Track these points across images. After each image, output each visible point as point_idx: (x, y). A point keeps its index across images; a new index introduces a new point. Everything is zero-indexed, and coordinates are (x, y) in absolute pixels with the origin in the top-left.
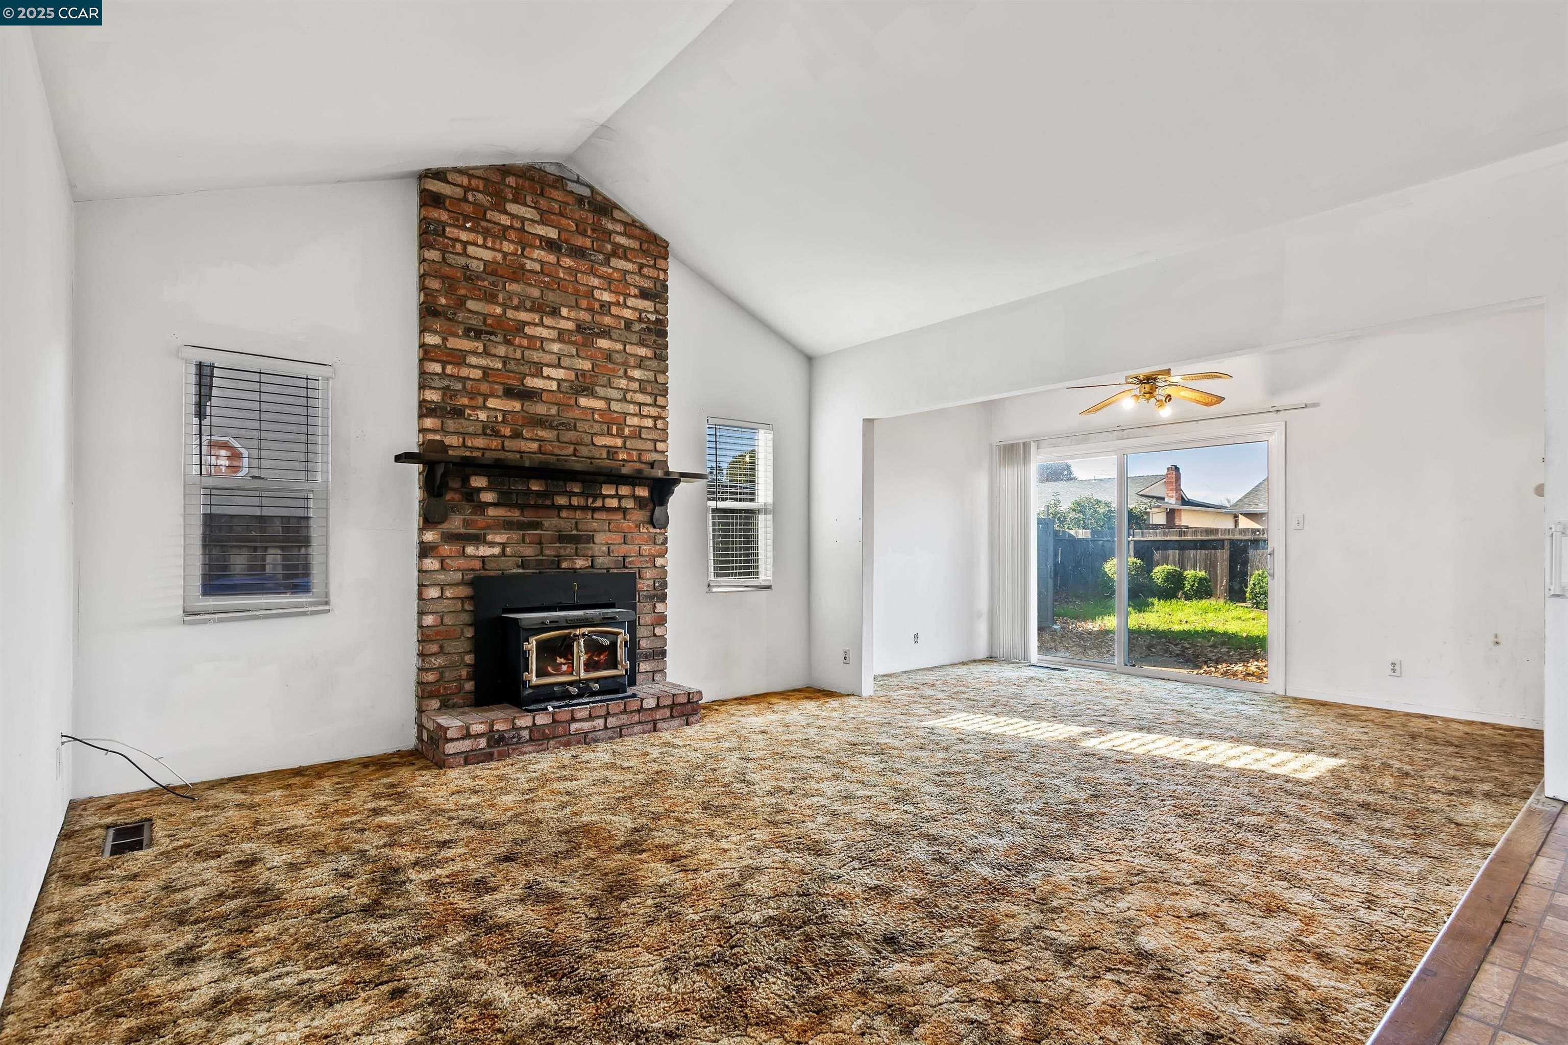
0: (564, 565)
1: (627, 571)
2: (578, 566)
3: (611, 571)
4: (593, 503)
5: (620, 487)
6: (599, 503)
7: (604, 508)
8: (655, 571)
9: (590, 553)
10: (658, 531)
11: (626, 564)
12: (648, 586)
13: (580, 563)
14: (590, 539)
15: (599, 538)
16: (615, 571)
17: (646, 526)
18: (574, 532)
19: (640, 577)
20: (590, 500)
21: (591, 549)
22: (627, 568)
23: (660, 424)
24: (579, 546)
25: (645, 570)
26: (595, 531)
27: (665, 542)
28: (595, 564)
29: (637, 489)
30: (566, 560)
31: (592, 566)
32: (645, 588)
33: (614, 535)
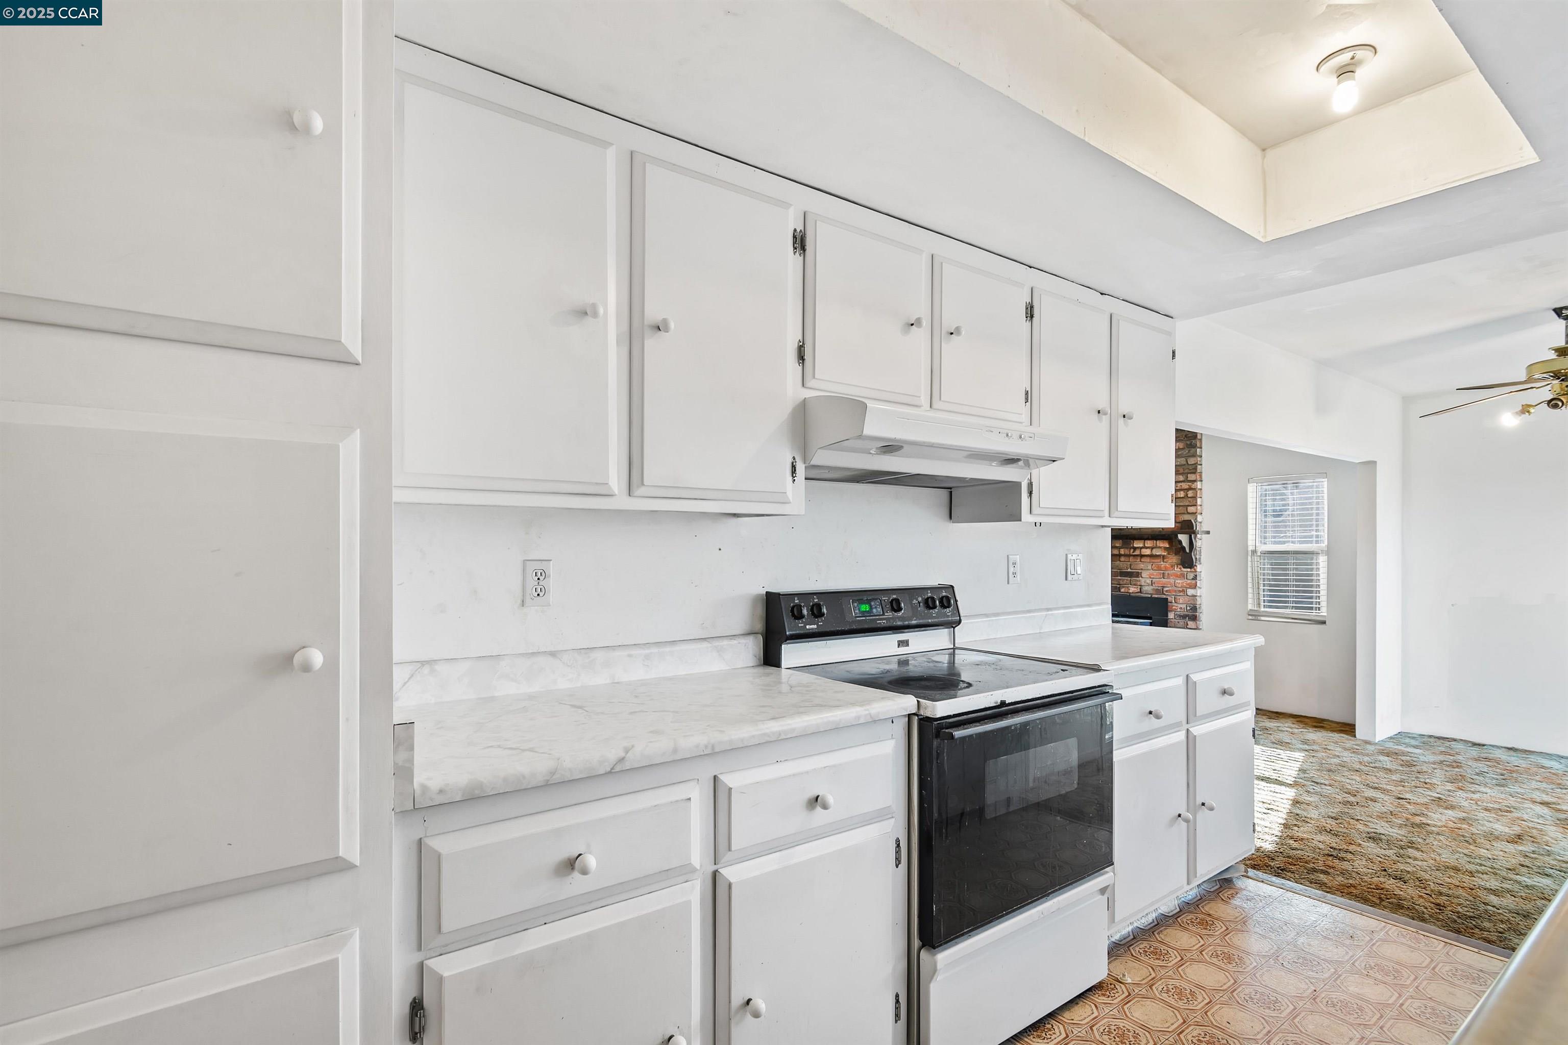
0: (1122, 590)
1: (1164, 597)
2: (1131, 591)
3: (1154, 596)
4: (1133, 552)
5: (1146, 541)
6: (1137, 552)
7: (1142, 556)
8: (1187, 598)
9: (1139, 583)
10: (1189, 570)
11: (1164, 592)
12: (1181, 608)
13: (1132, 589)
14: (1138, 575)
15: (1145, 574)
16: (1156, 596)
17: (1179, 566)
18: (1129, 570)
19: (1175, 602)
20: (1132, 550)
21: (1140, 581)
22: (1165, 594)
23: (1190, 494)
24: (1132, 579)
25: (1179, 597)
26: (1142, 569)
27: (1195, 578)
28: (1142, 591)
29: (1158, 542)
30: (1123, 587)
31: (1140, 592)
32: (1179, 610)
33: (1155, 573)
